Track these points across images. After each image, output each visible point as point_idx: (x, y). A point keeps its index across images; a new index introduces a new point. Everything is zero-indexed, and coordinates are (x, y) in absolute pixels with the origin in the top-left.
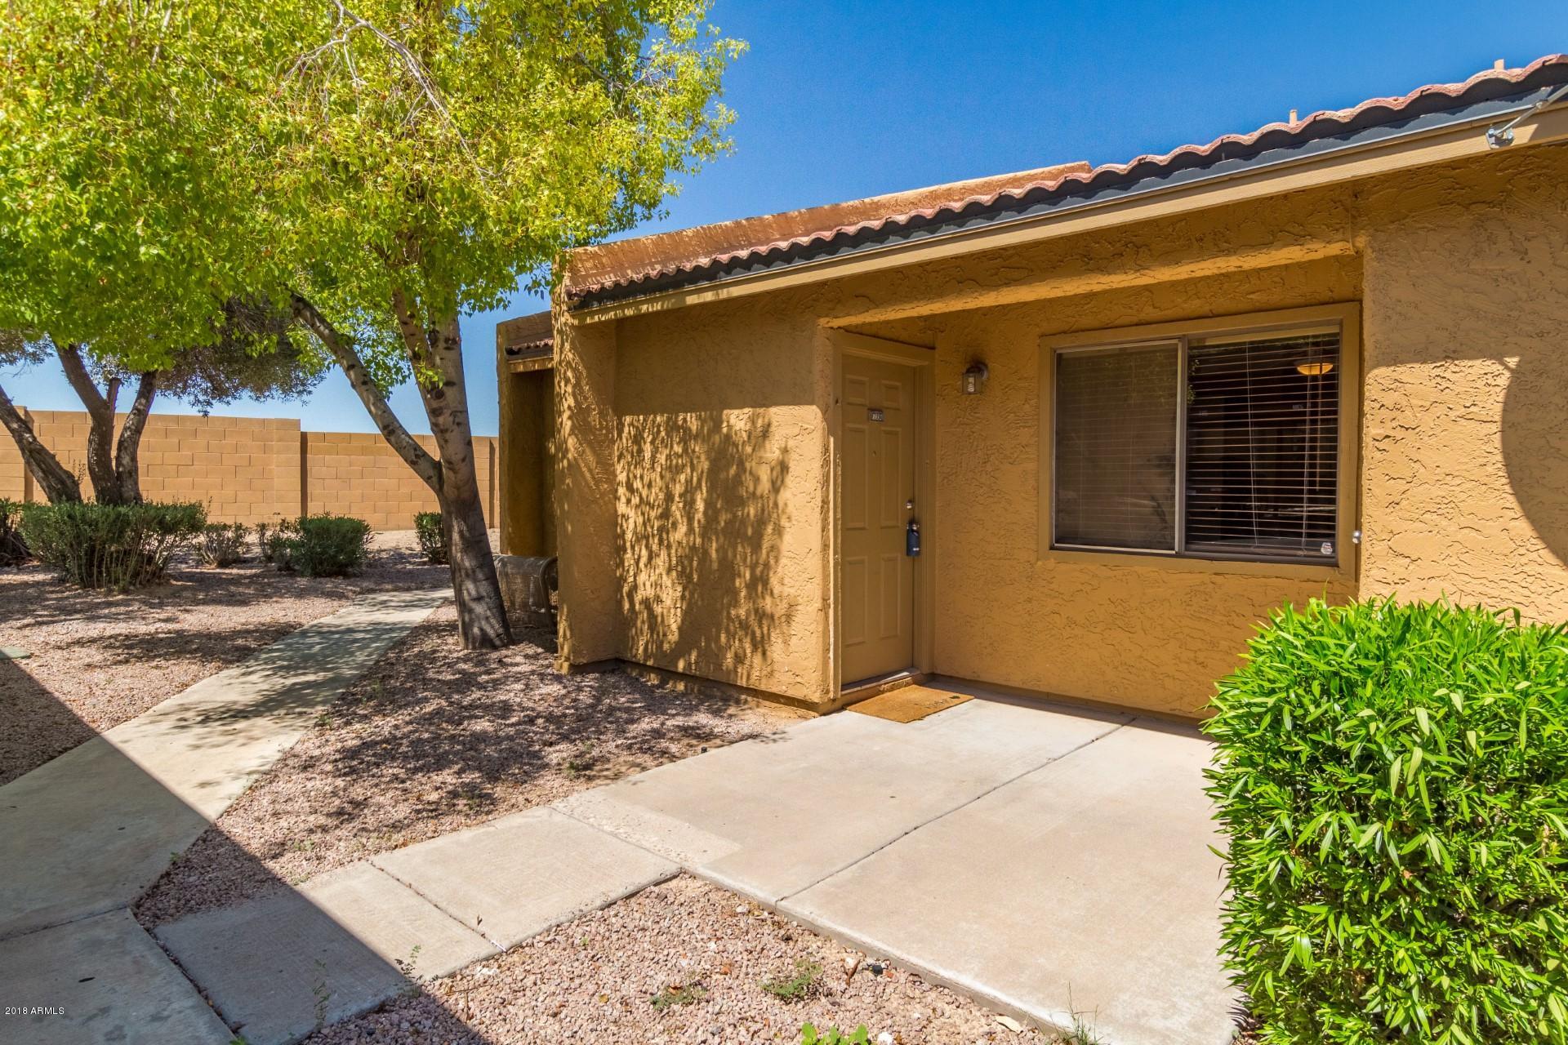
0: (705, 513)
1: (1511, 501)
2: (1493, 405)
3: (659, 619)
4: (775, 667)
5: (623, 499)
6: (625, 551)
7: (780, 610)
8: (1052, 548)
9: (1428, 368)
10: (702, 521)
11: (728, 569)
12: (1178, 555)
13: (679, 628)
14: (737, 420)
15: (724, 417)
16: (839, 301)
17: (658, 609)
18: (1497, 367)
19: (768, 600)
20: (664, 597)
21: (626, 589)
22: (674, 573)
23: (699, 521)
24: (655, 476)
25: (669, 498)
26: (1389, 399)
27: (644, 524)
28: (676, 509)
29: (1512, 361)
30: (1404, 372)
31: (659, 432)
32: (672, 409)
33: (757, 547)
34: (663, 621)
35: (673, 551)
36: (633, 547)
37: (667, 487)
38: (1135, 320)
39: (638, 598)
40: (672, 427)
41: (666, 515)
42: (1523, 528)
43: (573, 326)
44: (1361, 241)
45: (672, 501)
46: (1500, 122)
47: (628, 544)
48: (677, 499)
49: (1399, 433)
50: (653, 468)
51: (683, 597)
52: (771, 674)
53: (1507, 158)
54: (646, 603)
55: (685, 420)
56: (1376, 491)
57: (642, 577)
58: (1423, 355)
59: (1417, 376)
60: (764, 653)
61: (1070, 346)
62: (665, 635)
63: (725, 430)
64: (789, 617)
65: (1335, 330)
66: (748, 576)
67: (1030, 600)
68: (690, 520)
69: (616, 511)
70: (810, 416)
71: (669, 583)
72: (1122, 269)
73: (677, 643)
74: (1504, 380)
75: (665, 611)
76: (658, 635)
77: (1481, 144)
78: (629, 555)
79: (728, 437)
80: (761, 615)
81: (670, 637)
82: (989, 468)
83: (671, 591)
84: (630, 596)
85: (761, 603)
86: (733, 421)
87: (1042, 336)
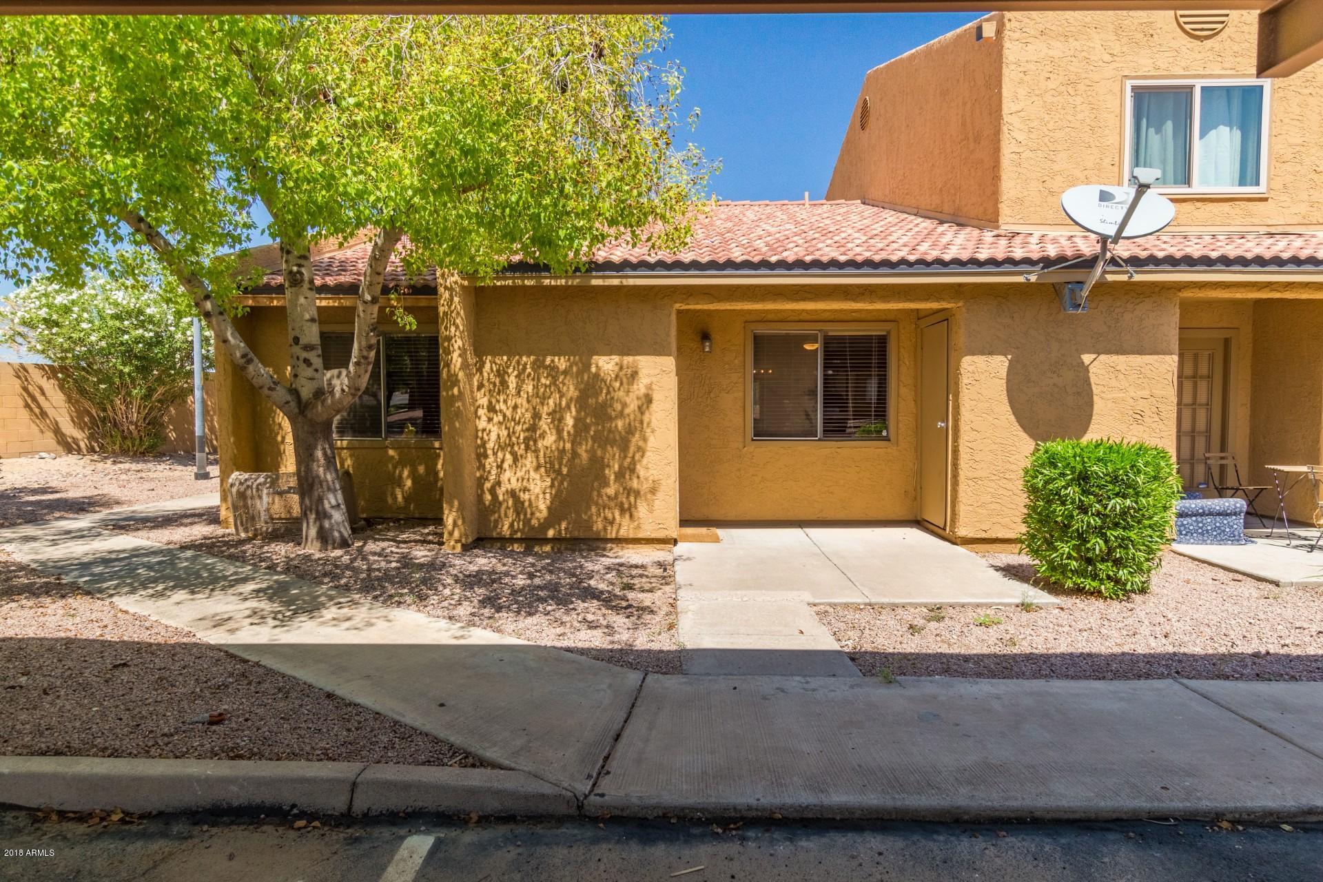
0: (575, 426)
1: (1009, 409)
2: (1003, 372)
3: (527, 504)
4: (641, 521)
5: (484, 418)
6: (486, 457)
7: (645, 487)
8: (753, 440)
9: (984, 358)
10: (572, 432)
11: (598, 465)
12: (819, 440)
13: (549, 508)
14: (606, 364)
15: (593, 361)
16: (691, 295)
17: (525, 497)
18: (1005, 359)
19: (635, 481)
20: (532, 487)
21: (488, 485)
22: (543, 470)
23: (569, 432)
24: (522, 401)
25: (536, 416)
26: (970, 369)
27: (509, 435)
28: (544, 424)
29: (1009, 357)
30: (976, 358)
31: (525, 368)
32: (541, 353)
33: (624, 448)
34: (530, 504)
35: (542, 454)
36: (495, 454)
37: (534, 409)
38: (797, 318)
39: (500, 493)
40: (538, 365)
41: (533, 428)
42: (1012, 418)
43: (462, 287)
44: (960, 304)
45: (540, 418)
46: (1029, 273)
47: (490, 452)
48: (544, 416)
49: (974, 382)
50: (518, 393)
51: (552, 486)
52: (638, 527)
53: (1028, 285)
54: (513, 494)
55: (553, 361)
56: (967, 405)
57: (508, 474)
58: (982, 354)
59: (980, 360)
60: (631, 516)
61: (762, 330)
62: (532, 514)
63: (593, 370)
64: (653, 491)
65: (884, 333)
66: (616, 466)
67: (739, 470)
68: (559, 432)
69: (476, 427)
70: (669, 363)
71: (538, 477)
72: (863, 301)
73: (545, 519)
74: (1007, 364)
75: (533, 498)
76: (525, 515)
77: (1020, 279)
78: (491, 459)
79: (597, 375)
80: (629, 491)
81: (538, 514)
82: (712, 395)
83: (539, 482)
84: (493, 491)
85: (629, 483)
86: (601, 364)
87: (746, 322)
